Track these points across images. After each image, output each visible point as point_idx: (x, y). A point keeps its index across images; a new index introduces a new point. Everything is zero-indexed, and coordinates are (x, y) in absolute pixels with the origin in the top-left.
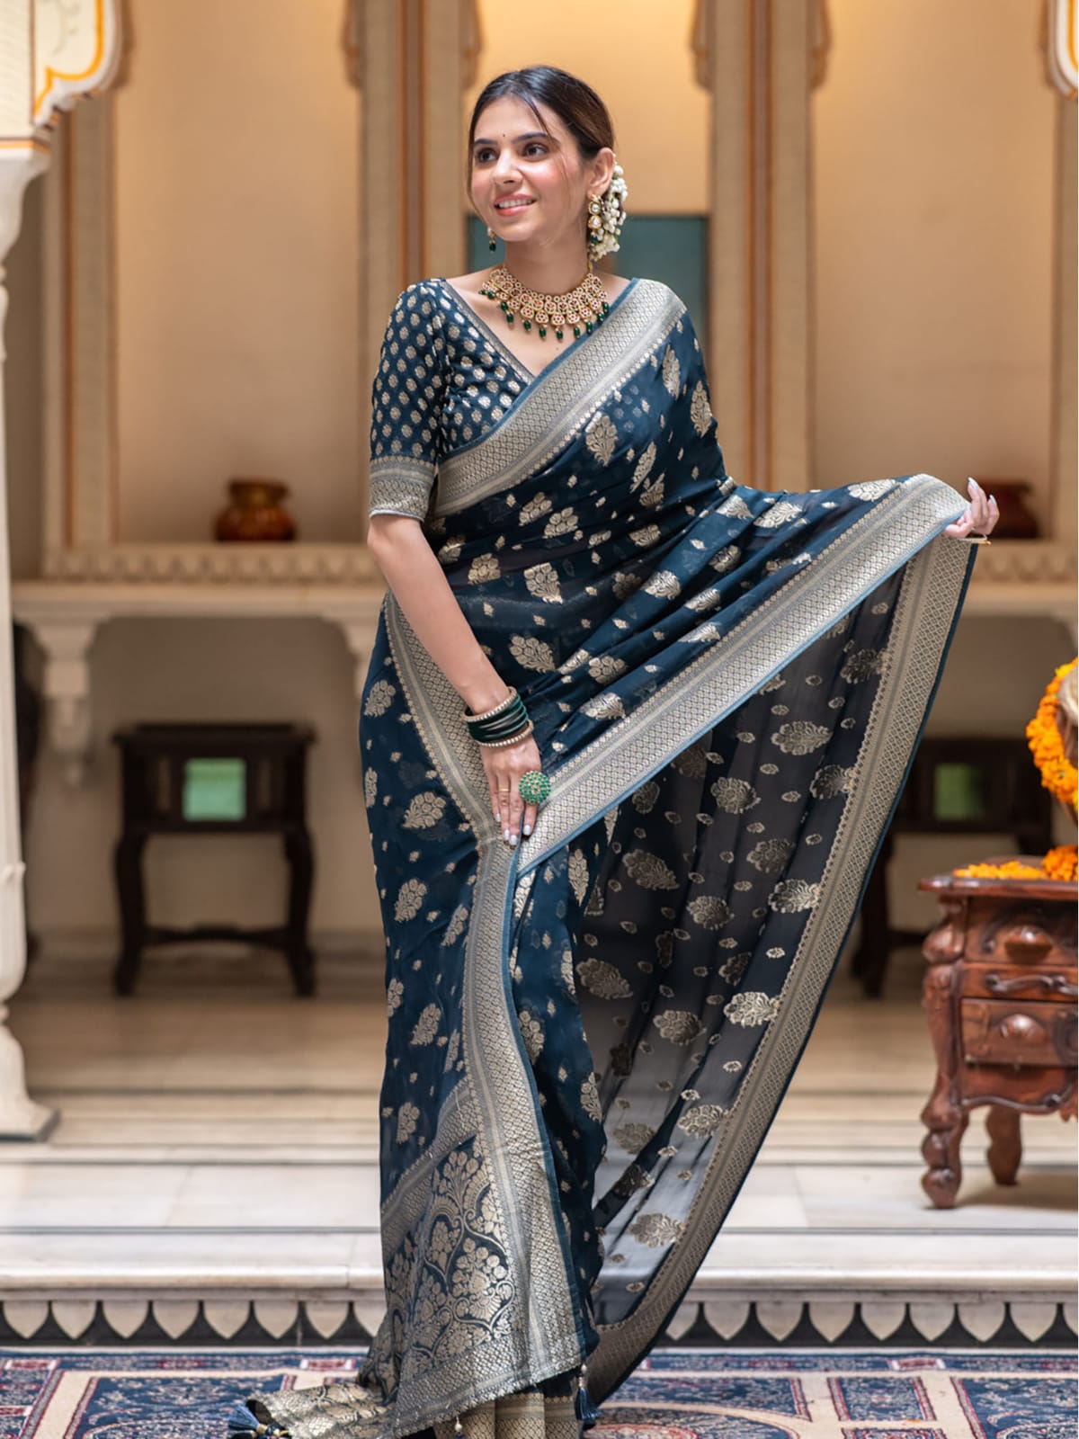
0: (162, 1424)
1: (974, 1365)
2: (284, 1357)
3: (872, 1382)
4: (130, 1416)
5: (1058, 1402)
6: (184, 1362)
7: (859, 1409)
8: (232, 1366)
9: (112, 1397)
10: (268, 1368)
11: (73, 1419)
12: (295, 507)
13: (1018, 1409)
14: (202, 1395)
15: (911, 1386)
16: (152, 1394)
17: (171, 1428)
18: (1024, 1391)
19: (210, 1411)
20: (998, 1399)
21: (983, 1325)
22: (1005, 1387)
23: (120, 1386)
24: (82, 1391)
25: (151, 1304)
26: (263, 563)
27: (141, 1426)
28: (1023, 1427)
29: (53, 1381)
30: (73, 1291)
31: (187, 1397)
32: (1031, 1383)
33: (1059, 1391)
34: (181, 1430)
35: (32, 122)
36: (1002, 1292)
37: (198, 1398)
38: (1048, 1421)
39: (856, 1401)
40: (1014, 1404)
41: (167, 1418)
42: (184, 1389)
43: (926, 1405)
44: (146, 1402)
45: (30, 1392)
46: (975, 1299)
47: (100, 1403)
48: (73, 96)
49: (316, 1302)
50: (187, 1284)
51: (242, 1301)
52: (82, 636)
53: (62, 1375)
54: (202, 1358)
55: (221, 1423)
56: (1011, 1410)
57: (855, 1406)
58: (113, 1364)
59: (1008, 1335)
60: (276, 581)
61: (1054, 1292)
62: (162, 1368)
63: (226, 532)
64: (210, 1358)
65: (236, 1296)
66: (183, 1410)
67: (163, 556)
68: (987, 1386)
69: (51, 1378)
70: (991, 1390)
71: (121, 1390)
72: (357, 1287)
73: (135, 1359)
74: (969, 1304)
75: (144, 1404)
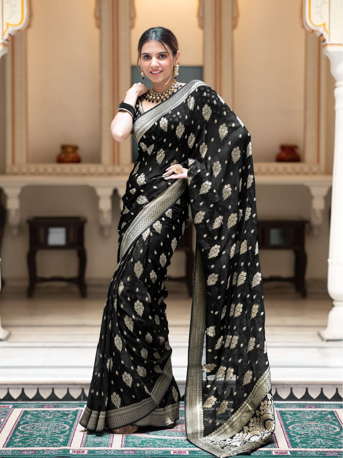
0: (42, 424)
1: (283, 406)
2: (79, 404)
4: (33, 422)
5: (307, 417)
6: (50, 406)
8: (64, 407)
9: (27, 416)
10: (75, 407)
11: (16, 422)
12: (80, 153)
13: (295, 419)
14: (54, 416)
16: (40, 415)
17: (44, 425)
18: (297, 414)
19: (56, 420)
20: (290, 416)
21: (284, 395)
22: (292, 413)
24: (19, 414)
25: (38, 389)
26: (71, 169)
27: (35, 425)
28: (296, 425)
29: (11, 411)
30: (15, 385)
31: (50, 416)
32: (300, 412)
33: (308, 414)
34: (47, 426)
35: (3, 39)
36: (289, 385)
38: (304, 423)
40: (294, 418)
42: (49, 414)
44: (37, 417)
45: (4, 415)
46: (282, 387)
47: (24, 418)
48: (15, 31)
49: (87, 388)
50: (49, 383)
51: (65, 388)
52: (18, 191)
53: (13, 409)
54: (55, 404)
55: (59, 424)
56: (293, 420)
58: (29, 406)
59: (292, 397)
60: (75, 175)
61: (305, 384)
62: (43, 407)
63: (60, 160)
64: (58, 404)
65: (63, 386)
66: (48, 420)
67: (41, 167)
68: (287, 413)
69: (10, 410)
71: (31, 414)
73: (35, 405)
74: (280, 388)
75: (37, 418)
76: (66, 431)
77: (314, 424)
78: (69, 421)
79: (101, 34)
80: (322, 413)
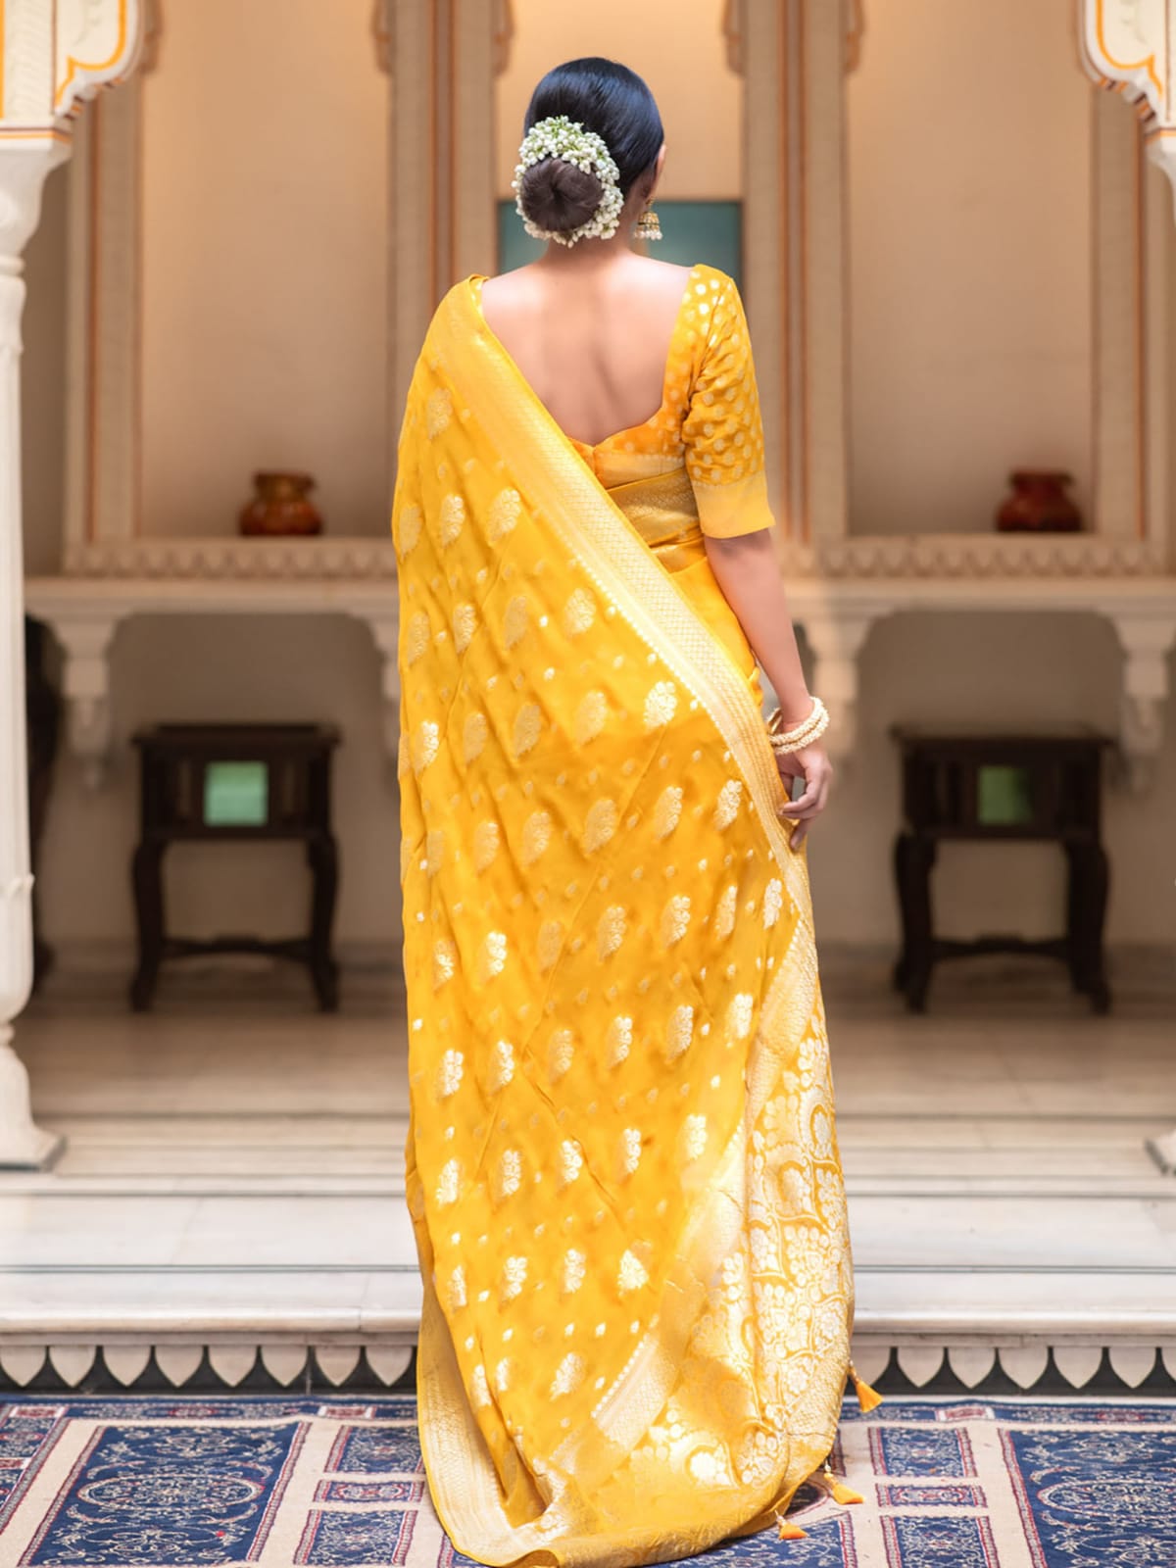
0: (163, 1479)
1: (1025, 1416)
2: (302, 1404)
3: (915, 1434)
4: (131, 1470)
5: (1109, 1457)
6: (198, 1409)
7: (897, 1464)
8: (246, 1415)
9: (116, 1448)
10: (285, 1415)
11: (71, 1472)
12: (321, 500)
13: (1065, 1464)
14: (210, 1447)
15: (955, 1437)
16: (157, 1445)
17: (172, 1483)
18: (1074, 1445)
19: (216, 1465)
20: (1046, 1454)
21: (1025, 1370)
22: (1055, 1440)
23: (127, 1436)
24: (86, 1442)
25: (153, 1349)
26: (289, 559)
27: (141, 1481)
28: (1067, 1485)
29: (58, 1431)
30: (72, 1336)
31: (194, 1449)
32: (1083, 1436)
33: (1111, 1445)
34: (182, 1485)
35: (53, 113)
36: (1044, 1335)
37: (206, 1450)
39: (895, 1455)
40: (1061, 1458)
41: (170, 1472)
42: (193, 1440)
43: (968, 1459)
44: (150, 1454)
45: (33, 1443)
46: (1017, 1343)
47: (102, 1455)
48: (95, 85)
49: (326, 1347)
51: (249, 1346)
52: (103, 634)
53: (67, 1424)
54: (216, 1405)
55: (225, 1478)
56: (1057, 1466)
57: (895, 1459)
58: (123, 1411)
59: (1052, 1381)
60: (301, 577)
61: (1099, 1335)
62: (174, 1416)
63: (251, 526)
64: (225, 1405)
65: (241, 1340)
66: (188, 1463)
68: (1035, 1439)
69: (56, 1427)
70: (1039, 1443)
71: (127, 1441)
72: (370, 1330)
73: (146, 1406)
74: (1010, 1348)
75: (148, 1456)
76: (246, 1506)
77: (1132, 1481)
78: (260, 1468)
79: (394, 93)
80: (1163, 1440)
